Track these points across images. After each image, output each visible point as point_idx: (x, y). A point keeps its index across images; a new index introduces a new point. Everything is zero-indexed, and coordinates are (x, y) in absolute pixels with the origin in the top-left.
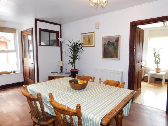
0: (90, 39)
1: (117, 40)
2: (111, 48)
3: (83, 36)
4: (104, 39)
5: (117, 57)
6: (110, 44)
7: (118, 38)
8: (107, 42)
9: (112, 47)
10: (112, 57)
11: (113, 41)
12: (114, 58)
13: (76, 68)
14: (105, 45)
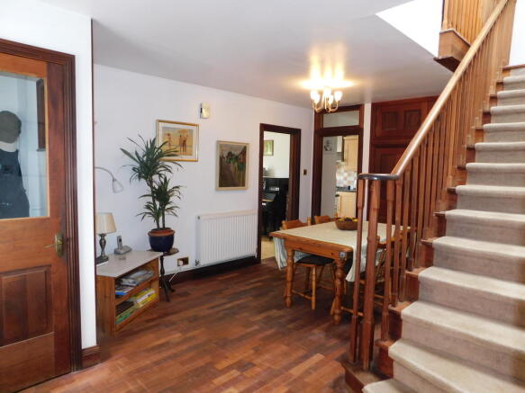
0: (185, 141)
1: (244, 152)
2: (233, 166)
3: (164, 128)
4: (221, 146)
5: (243, 185)
6: (231, 159)
7: (245, 148)
8: (225, 154)
9: (236, 164)
10: (234, 185)
11: (237, 153)
12: (238, 186)
13: (166, 226)
14: (221, 159)
